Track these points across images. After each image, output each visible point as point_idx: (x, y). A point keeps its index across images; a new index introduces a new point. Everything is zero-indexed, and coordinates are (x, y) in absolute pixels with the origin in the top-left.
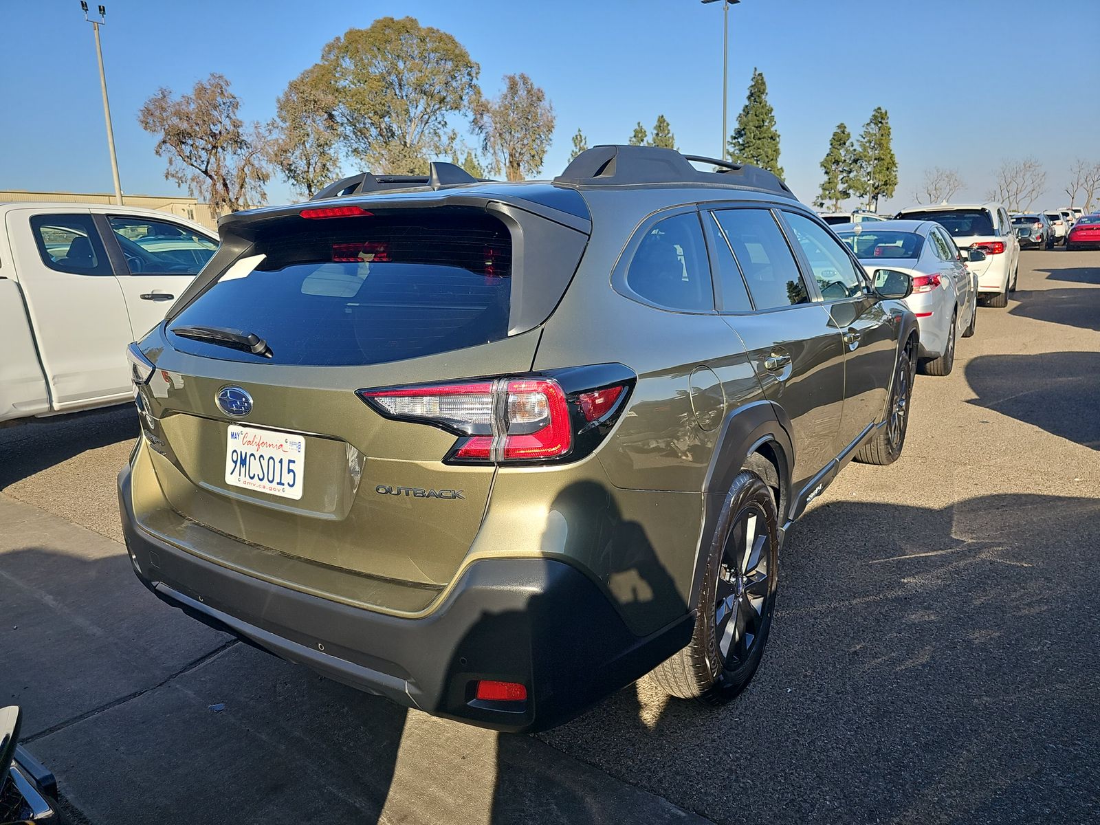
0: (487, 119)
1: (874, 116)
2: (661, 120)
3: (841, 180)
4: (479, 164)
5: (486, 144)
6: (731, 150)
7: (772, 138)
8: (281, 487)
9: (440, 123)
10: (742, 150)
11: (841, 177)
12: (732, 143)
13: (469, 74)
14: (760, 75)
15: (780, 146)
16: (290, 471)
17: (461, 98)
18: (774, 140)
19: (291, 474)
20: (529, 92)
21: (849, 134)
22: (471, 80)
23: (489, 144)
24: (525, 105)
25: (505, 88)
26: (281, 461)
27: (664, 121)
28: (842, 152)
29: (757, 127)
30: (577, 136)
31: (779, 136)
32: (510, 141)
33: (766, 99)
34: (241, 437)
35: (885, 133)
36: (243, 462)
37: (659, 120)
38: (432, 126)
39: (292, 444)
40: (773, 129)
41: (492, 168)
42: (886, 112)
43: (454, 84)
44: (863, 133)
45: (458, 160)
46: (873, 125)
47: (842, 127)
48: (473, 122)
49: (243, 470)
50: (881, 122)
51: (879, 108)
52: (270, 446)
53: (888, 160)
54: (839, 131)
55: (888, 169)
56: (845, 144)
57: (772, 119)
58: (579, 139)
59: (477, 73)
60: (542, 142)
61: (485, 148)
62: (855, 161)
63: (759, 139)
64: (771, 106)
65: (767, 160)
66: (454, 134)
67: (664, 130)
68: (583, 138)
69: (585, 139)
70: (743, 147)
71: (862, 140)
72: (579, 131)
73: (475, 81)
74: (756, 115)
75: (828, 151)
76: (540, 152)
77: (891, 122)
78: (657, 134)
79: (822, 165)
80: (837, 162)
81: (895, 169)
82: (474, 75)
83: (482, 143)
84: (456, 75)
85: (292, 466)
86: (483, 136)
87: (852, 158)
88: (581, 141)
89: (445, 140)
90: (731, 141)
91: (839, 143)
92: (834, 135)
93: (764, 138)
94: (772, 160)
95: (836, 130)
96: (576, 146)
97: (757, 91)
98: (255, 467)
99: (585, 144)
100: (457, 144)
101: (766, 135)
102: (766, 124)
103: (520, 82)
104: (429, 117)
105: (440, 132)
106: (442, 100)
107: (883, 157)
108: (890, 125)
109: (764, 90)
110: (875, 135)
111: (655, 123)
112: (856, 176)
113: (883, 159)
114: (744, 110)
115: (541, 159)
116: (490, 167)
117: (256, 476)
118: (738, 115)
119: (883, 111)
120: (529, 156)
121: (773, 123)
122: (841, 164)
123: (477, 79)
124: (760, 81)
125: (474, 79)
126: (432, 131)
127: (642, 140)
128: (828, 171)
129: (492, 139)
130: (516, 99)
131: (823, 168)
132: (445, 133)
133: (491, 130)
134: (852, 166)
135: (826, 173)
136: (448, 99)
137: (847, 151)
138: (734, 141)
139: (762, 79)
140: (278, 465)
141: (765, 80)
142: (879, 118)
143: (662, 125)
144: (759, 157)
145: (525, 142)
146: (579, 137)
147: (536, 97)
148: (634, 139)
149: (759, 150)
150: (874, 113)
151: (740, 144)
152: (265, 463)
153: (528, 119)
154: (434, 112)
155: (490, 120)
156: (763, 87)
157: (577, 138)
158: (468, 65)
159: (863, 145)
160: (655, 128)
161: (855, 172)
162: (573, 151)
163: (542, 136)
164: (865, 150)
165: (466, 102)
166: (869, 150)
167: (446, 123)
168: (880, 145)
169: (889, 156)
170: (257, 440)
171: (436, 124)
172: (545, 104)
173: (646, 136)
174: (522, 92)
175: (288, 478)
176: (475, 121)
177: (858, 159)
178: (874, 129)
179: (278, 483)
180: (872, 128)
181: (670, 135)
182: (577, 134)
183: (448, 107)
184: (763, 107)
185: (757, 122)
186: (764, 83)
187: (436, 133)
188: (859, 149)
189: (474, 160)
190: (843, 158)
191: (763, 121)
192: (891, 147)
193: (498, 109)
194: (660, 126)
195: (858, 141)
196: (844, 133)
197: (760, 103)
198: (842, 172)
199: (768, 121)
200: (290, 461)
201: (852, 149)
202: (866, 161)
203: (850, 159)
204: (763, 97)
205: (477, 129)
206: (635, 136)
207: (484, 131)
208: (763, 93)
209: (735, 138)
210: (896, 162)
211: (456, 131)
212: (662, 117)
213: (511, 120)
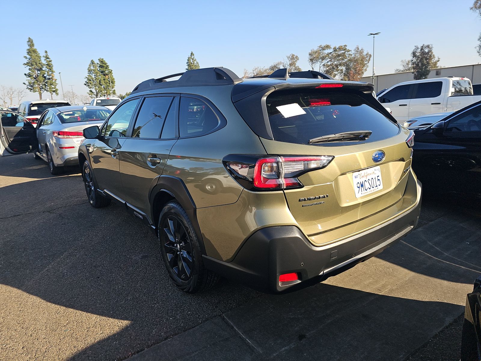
19: (379, 181)
26: (375, 178)
34: (359, 176)
36: (362, 186)
49: (362, 189)
52: (370, 174)
85: (379, 178)
98: (367, 185)
117: (368, 188)
140: (374, 180)
152: (370, 182)
170: (366, 174)
175: (378, 183)
179: (375, 187)
200: (377, 177)
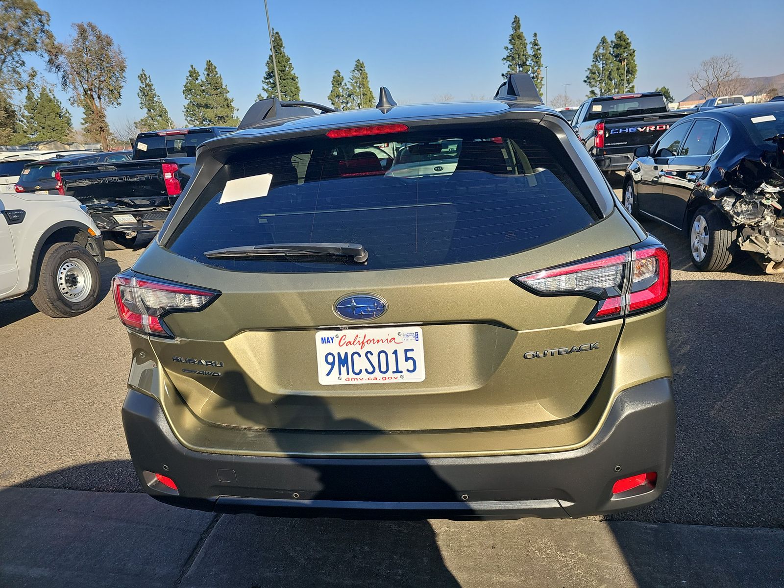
0: (61, 59)
1: (356, 65)
2: (209, 64)
3: (343, 108)
4: (54, 97)
5: (65, 80)
6: (266, 87)
7: (292, 79)
8: (399, 375)
9: (17, 62)
10: (274, 87)
11: (342, 106)
12: (265, 82)
13: (40, 21)
14: (277, 33)
15: (299, 85)
16: (407, 359)
17: (36, 41)
18: (294, 81)
19: (411, 361)
20: (98, 38)
21: (343, 77)
22: (43, 26)
23: (68, 80)
24: (97, 49)
25: (75, 34)
26: (395, 352)
27: (212, 65)
28: (340, 90)
29: (281, 71)
30: (141, 74)
31: (297, 78)
32: (88, 78)
33: (284, 51)
34: (336, 340)
35: (365, 77)
36: (343, 362)
37: (207, 64)
38: (10, 65)
39: (407, 335)
40: (292, 72)
41: (74, 101)
42: (363, 63)
43: (26, 29)
44: (351, 77)
45: (33, 94)
46: (356, 72)
47: (337, 72)
48: (49, 62)
49: (344, 369)
50: (361, 70)
51: (359, 60)
52: (378, 341)
53: (369, 95)
54: (336, 75)
55: (370, 101)
56: (341, 84)
57: (290, 66)
58: (144, 77)
59: (47, 20)
60: (117, 78)
61: (65, 84)
62: (349, 96)
63: (284, 80)
64: (289, 56)
65: (292, 95)
66: (34, 72)
67: (213, 72)
68: (147, 77)
69: (149, 77)
70: (274, 85)
71: (351, 81)
72: (143, 70)
73: (46, 27)
74: (279, 62)
75: (332, 89)
76: (117, 87)
77: (367, 69)
78: (208, 75)
79: (329, 99)
80: (338, 96)
81: (374, 101)
82: (45, 21)
83: (61, 80)
84: (27, 21)
85: (409, 354)
86: (61, 74)
87: (347, 94)
88: (146, 79)
89: (25, 77)
90: (264, 81)
91: (337, 83)
92: (333, 78)
93: (287, 79)
94: (296, 95)
95: (334, 74)
96: (142, 83)
97: (277, 44)
98: (361, 363)
99: (150, 81)
100: (37, 80)
101: (288, 77)
102: (287, 69)
103: (89, 30)
104: (6, 57)
105: (20, 70)
106: (17, 43)
107: (365, 93)
108: (367, 71)
109: (282, 44)
110: (359, 78)
111: (205, 66)
112: (351, 106)
113: (366, 95)
114: (270, 59)
115: (119, 93)
116: (72, 99)
117: (364, 371)
118: (266, 62)
119: (361, 63)
120: (108, 90)
121: (292, 68)
122: (341, 97)
123: (49, 25)
124: (278, 38)
125: (46, 25)
126: (10, 69)
127: (197, 79)
128: (334, 102)
129: (70, 76)
130: (87, 43)
131: (330, 100)
132: (24, 71)
133: (68, 69)
134: (348, 99)
135: (332, 104)
136: (23, 42)
137: (343, 89)
138: (267, 81)
139: (279, 36)
140: (392, 358)
141: (281, 37)
142: (359, 67)
143: (211, 67)
144: (287, 92)
145: (102, 79)
146: (143, 75)
147: (105, 42)
148: (190, 78)
149: (285, 88)
150: (356, 63)
151: (271, 83)
152: (373, 358)
153: (101, 60)
154: (10, 53)
155: (65, 60)
156: (281, 42)
157: (142, 76)
158: (38, 13)
159: (352, 85)
160: (205, 70)
161: (351, 104)
162: (141, 87)
163: (116, 74)
164: (354, 88)
165: (39, 45)
166: (357, 88)
167: (23, 62)
168: (363, 85)
169: (369, 92)
170: (360, 339)
171: (14, 63)
172: (114, 47)
173: (199, 76)
174: (92, 38)
175: (406, 365)
176: (50, 61)
177: (351, 95)
178: (357, 74)
179: (394, 372)
180: (356, 74)
181: (218, 75)
182: (142, 73)
183: (23, 49)
184: (283, 56)
185: (281, 68)
186: (280, 40)
187: (14, 71)
188: (351, 88)
189: (50, 94)
190: (342, 94)
191: (285, 67)
192: (370, 87)
193: (71, 51)
194: (209, 69)
195: (349, 82)
196: (339, 76)
197: (281, 54)
198: (342, 103)
199: (288, 67)
200: (406, 351)
201: (346, 87)
202: (356, 96)
203: (346, 94)
204: (282, 50)
205: (54, 68)
206: (190, 76)
207: (62, 70)
208: (281, 47)
209: (267, 79)
210: (374, 96)
211: (35, 69)
212: (210, 61)
213: (86, 60)
